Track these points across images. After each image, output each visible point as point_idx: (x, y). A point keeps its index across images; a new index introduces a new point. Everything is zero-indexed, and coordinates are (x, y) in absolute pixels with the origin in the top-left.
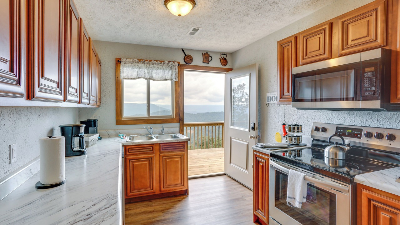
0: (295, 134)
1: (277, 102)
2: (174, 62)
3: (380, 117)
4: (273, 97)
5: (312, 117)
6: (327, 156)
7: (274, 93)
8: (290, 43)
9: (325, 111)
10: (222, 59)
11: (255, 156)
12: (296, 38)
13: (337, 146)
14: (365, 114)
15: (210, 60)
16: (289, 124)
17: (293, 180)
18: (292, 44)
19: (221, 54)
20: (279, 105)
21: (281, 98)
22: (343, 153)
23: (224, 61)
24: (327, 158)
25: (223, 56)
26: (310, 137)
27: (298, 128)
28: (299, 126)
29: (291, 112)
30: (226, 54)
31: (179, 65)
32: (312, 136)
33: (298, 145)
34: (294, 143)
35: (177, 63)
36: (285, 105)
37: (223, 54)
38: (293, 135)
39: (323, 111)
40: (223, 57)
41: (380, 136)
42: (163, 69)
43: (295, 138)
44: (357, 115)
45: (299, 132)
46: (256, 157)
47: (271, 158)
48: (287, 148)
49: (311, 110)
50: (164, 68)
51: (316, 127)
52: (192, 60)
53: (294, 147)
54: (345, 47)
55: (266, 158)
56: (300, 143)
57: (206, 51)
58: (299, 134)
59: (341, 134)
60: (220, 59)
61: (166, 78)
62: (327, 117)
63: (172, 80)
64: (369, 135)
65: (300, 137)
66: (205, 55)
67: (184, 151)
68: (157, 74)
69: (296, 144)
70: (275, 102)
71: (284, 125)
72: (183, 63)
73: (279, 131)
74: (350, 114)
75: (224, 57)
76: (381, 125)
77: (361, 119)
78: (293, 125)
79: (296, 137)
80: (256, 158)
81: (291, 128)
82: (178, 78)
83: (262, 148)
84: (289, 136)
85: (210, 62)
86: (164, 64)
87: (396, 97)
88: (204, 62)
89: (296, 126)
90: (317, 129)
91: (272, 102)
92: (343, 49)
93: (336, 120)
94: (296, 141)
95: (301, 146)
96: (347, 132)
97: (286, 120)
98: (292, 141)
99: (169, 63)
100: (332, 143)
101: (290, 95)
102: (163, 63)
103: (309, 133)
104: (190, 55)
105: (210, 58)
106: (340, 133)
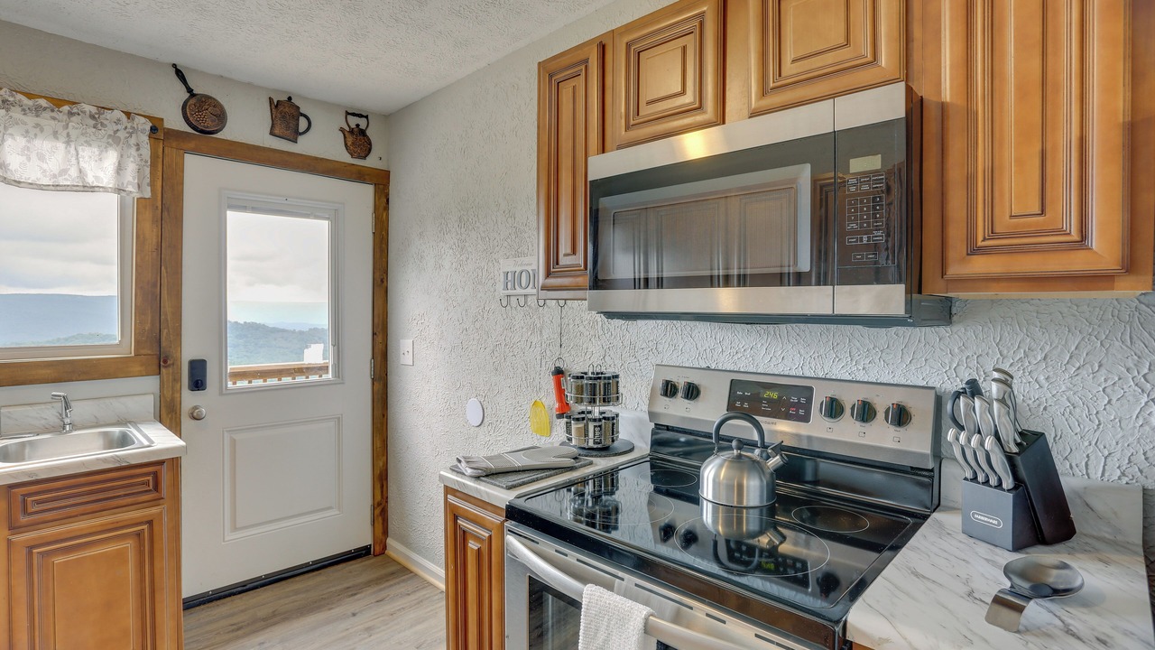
0: (596, 411)
1: (535, 291)
2: (128, 114)
3: (858, 345)
4: (524, 274)
5: (650, 344)
6: (710, 498)
7: (526, 260)
8: (583, 67)
9: (692, 324)
10: (352, 131)
11: (452, 511)
12: (603, 48)
13: (740, 456)
14: (813, 334)
15: (301, 130)
16: (577, 370)
17: (601, 636)
18: (590, 71)
19: (348, 113)
20: (541, 303)
21: (548, 274)
22: (761, 480)
23: (358, 140)
24: (710, 505)
25: (353, 121)
26: (646, 417)
27: (607, 386)
28: (609, 378)
29: (581, 328)
30: (367, 117)
31: (154, 129)
32: (652, 415)
33: (604, 450)
34: (595, 443)
35: (143, 120)
36: (562, 302)
37: (354, 114)
38: (590, 412)
39: (684, 323)
40: (353, 126)
41: (866, 412)
42: (68, 135)
43: (597, 424)
44: (790, 338)
45: (609, 402)
46: (453, 515)
47: (509, 524)
48: (571, 469)
49: (647, 321)
50: (74, 133)
51: (667, 383)
52: (221, 117)
53: (594, 460)
54: (771, 85)
55: (492, 523)
56: (613, 441)
57: (285, 92)
58: (610, 409)
59: (746, 405)
60: (342, 130)
61: (90, 180)
62: (699, 346)
63: (119, 190)
64: (834, 409)
65: (613, 418)
66: (281, 108)
67: (157, 501)
68: (34, 157)
69: (599, 446)
70: (530, 290)
71: (559, 372)
72: (175, 121)
73: (542, 394)
74: (769, 333)
75: (358, 125)
76: (862, 372)
77: (801, 351)
78: (591, 378)
79: (600, 420)
80: (456, 518)
81: (582, 386)
82: (152, 184)
83: (478, 478)
84: (578, 419)
85: (300, 139)
86: (71, 114)
87: (943, 274)
88: (277, 132)
89: (600, 378)
90: (669, 390)
91: (519, 291)
92: (764, 92)
93: (725, 354)
94: (600, 435)
95: (616, 455)
96: (765, 399)
97: (565, 356)
98: (586, 435)
99: (99, 114)
100: (723, 442)
101: (581, 262)
102: (66, 108)
103: (641, 402)
104: (211, 98)
105: (303, 124)
106: (742, 404)
